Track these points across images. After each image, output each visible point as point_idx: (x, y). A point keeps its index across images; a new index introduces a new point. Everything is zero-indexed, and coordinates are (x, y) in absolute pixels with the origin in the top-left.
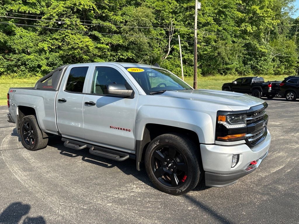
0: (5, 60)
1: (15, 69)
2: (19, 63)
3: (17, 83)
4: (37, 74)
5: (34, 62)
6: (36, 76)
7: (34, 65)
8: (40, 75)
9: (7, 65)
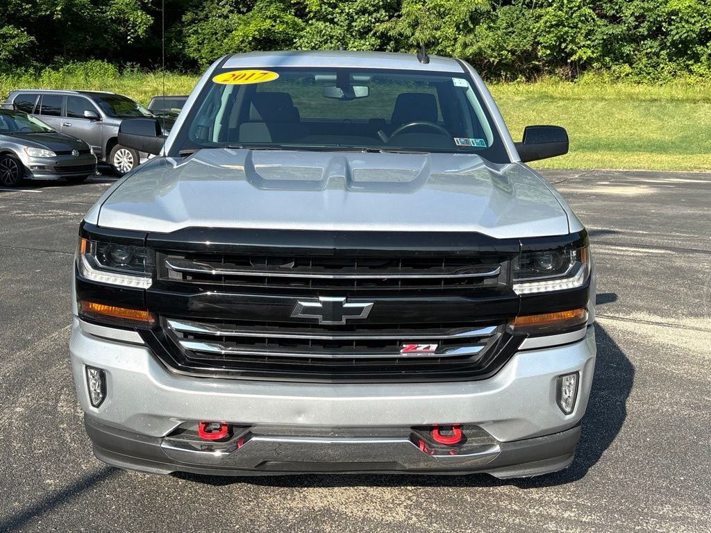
0: (598, 23)
1: (627, 49)
2: (643, 30)
3: (606, 100)
4: (695, 68)
5: (687, 22)
6: (691, 72)
7: (686, 35)
8: (701, 71)
9: (603, 39)
